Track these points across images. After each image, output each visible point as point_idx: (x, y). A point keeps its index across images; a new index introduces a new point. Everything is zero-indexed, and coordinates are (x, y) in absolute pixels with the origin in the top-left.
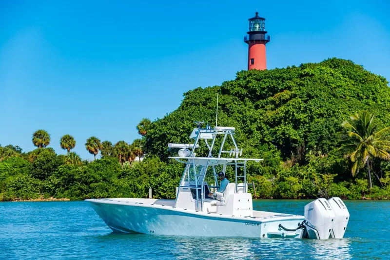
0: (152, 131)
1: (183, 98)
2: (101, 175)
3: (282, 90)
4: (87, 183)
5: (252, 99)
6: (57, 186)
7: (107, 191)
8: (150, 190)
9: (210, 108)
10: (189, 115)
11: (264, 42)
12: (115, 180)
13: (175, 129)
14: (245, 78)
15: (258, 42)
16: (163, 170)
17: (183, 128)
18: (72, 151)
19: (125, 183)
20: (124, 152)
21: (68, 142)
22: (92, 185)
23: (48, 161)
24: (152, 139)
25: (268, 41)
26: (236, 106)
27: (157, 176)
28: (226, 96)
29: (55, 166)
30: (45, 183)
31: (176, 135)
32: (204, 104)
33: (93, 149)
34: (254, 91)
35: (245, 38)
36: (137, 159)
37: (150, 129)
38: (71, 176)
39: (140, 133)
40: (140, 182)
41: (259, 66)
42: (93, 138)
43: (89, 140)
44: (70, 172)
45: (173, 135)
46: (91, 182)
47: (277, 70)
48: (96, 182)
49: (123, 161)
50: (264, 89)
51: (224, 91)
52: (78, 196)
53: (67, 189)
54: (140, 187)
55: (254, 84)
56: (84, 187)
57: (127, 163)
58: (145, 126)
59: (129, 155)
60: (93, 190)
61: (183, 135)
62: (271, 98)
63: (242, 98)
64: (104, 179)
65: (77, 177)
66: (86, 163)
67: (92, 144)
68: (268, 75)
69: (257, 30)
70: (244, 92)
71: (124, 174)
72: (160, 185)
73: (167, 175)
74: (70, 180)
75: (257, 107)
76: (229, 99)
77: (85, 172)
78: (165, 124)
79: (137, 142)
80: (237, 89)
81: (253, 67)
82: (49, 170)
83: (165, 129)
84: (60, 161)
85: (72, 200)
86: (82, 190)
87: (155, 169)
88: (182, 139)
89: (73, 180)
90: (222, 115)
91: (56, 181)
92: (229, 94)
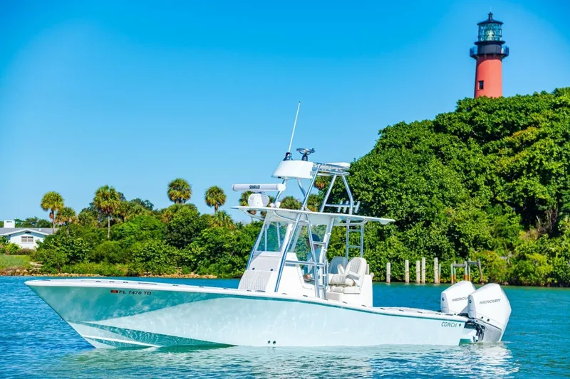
1: (378, 137)
3: (525, 127)
4: (240, 255)
5: (478, 140)
6: (200, 257)
9: (416, 152)
10: (387, 161)
11: (500, 56)
13: (366, 181)
14: (469, 109)
15: (491, 56)
17: (378, 180)
18: (221, 209)
21: (215, 196)
22: (247, 258)
23: (188, 222)
24: (332, 195)
25: (505, 55)
26: (456, 149)
27: (338, 247)
28: (441, 135)
29: (197, 230)
30: (184, 253)
31: (366, 190)
32: (409, 146)
34: (483, 128)
35: (472, 51)
38: (217, 244)
39: (316, 185)
41: (491, 92)
43: (245, 195)
44: (219, 239)
45: (363, 189)
47: (519, 98)
50: (497, 125)
51: (438, 127)
52: (228, 272)
53: (213, 262)
55: (482, 117)
56: (237, 260)
61: (377, 190)
62: (507, 139)
63: (464, 137)
65: (227, 246)
66: (240, 226)
68: (504, 105)
69: (490, 38)
70: (468, 129)
74: (217, 250)
75: (486, 152)
76: (444, 139)
77: (238, 240)
78: (352, 173)
79: (312, 198)
80: (457, 125)
81: (482, 93)
82: (189, 235)
84: (204, 223)
85: (219, 278)
86: (233, 264)
87: (336, 237)
88: (376, 195)
89: (222, 249)
90: (434, 162)
91: (199, 250)
92: (445, 132)
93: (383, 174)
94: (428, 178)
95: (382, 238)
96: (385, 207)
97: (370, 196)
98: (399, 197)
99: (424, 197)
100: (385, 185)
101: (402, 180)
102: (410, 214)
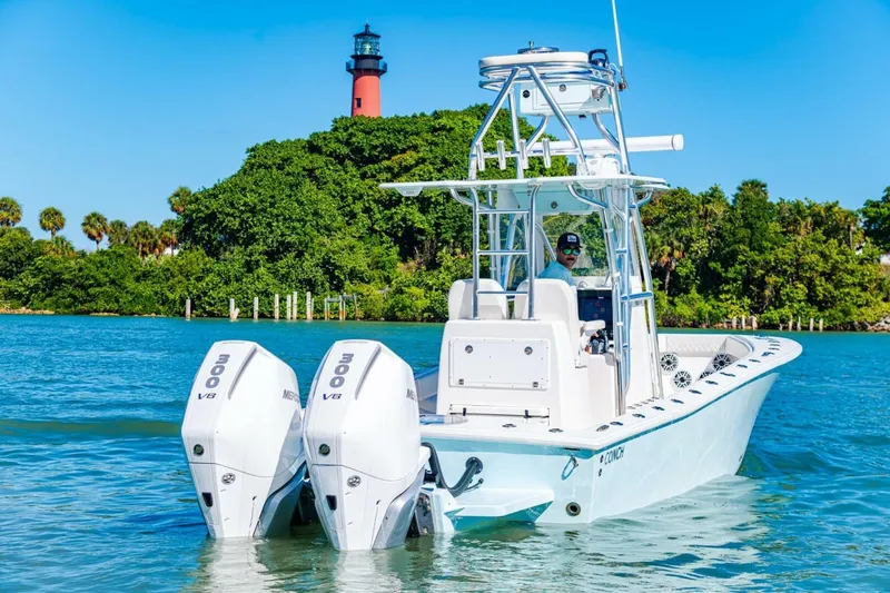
0: (193, 207)
1: (246, 156)
2: (107, 275)
3: (404, 151)
4: (83, 287)
5: (357, 164)
6: (34, 289)
7: (117, 301)
8: (188, 302)
9: (289, 174)
10: (255, 183)
11: (378, 72)
12: (130, 284)
13: (232, 205)
14: (346, 129)
15: (369, 72)
16: (209, 271)
17: (245, 204)
18: (59, 234)
19: (146, 289)
20: (146, 239)
21: (52, 219)
22: (91, 291)
23: (18, 249)
24: (192, 221)
25: (384, 72)
26: (331, 173)
27: (199, 279)
28: (316, 156)
29: (30, 258)
30: (13, 285)
31: (232, 215)
32: (280, 167)
33: (94, 232)
34: (358, 150)
35: (348, 65)
36: (168, 251)
37: (191, 203)
38: (55, 274)
39: (173, 209)
40: (172, 289)
41: (369, 111)
42: (94, 215)
43: (88, 218)
44: (56, 268)
45: (228, 215)
46: (91, 286)
47: (397, 119)
48: (99, 285)
49: (144, 254)
50: (375, 147)
51: (312, 147)
52: (68, 307)
53: (50, 295)
54: (171, 296)
55: (359, 139)
56: (79, 293)
57: (151, 258)
58: (181, 199)
59: (155, 245)
60: (93, 298)
61: (245, 216)
62: (386, 163)
63: (341, 160)
64: (113, 282)
65: (66, 277)
66: (83, 255)
67: (93, 225)
68: (382, 126)
69: (367, 52)
70: (345, 150)
71: (145, 275)
72: (205, 294)
73: (217, 279)
74: (54, 282)
75: (364, 176)
76: (320, 160)
77: (80, 270)
78: (215, 196)
79: (169, 223)
80: (333, 145)
81: (359, 112)
82: (20, 264)
83: (214, 205)
84: (37, 250)
85: (57, 313)
86: (75, 298)
87: (197, 269)
88: (243, 222)
89: (61, 281)
90: (308, 185)
91: (32, 282)
92: (320, 153)
93: (251, 199)
94: (301, 203)
95: (250, 270)
96: (253, 235)
97: (238, 221)
98: (269, 225)
99: (297, 224)
100: (253, 211)
101: (272, 205)
102: (282, 243)
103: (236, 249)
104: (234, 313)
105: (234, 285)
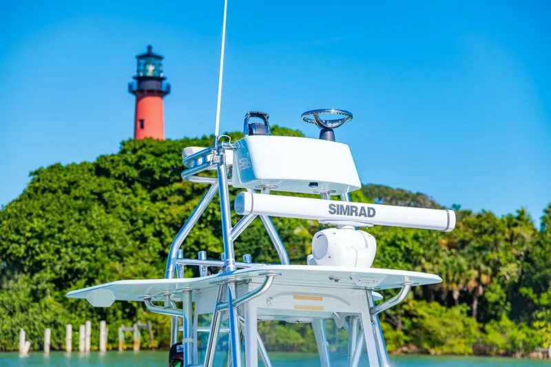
1: (29, 180)
5: (144, 185)
9: (76, 198)
10: (43, 208)
11: (162, 93)
13: (17, 231)
14: (135, 151)
15: (151, 93)
17: (32, 230)
25: (167, 92)
26: (120, 197)
28: (103, 179)
31: (18, 242)
32: (66, 191)
34: (150, 172)
35: (130, 87)
45: (12, 242)
50: (165, 170)
51: (100, 170)
55: (149, 161)
61: (31, 243)
62: (177, 186)
63: (129, 182)
69: (150, 74)
70: (134, 173)
75: (154, 199)
76: (108, 184)
80: (122, 168)
88: (29, 249)
90: (97, 210)
92: (108, 176)
93: (37, 224)
94: (91, 228)
95: (37, 300)
96: (40, 263)
97: (22, 249)
98: (58, 251)
99: (87, 250)
100: (40, 237)
101: (61, 230)
102: (70, 270)
103: (21, 277)
104: (24, 346)
105: (20, 316)
